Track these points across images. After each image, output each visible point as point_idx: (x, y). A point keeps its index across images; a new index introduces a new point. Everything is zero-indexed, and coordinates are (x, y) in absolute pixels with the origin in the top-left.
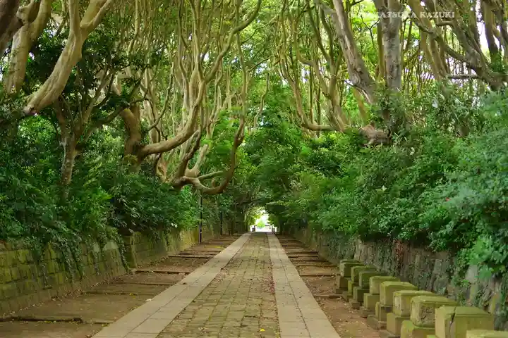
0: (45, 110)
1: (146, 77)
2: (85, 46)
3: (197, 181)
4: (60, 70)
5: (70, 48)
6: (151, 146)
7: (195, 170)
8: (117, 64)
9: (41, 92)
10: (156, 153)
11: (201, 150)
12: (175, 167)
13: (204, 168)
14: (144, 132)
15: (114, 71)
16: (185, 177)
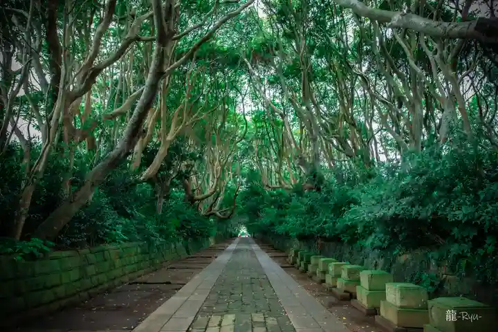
0: (149, 180)
1: (196, 164)
2: (168, 149)
3: (218, 213)
4: (158, 161)
5: (162, 151)
6: (196, 197)
7: (216, 208)
8: (183, 158)
9: (148, 172)
10: (198, 200)
11: (219, 198)
12: (208, 208)
13: (221, 208)
14: (194, 191)
15: (182, 161)
16: (212, 212)
